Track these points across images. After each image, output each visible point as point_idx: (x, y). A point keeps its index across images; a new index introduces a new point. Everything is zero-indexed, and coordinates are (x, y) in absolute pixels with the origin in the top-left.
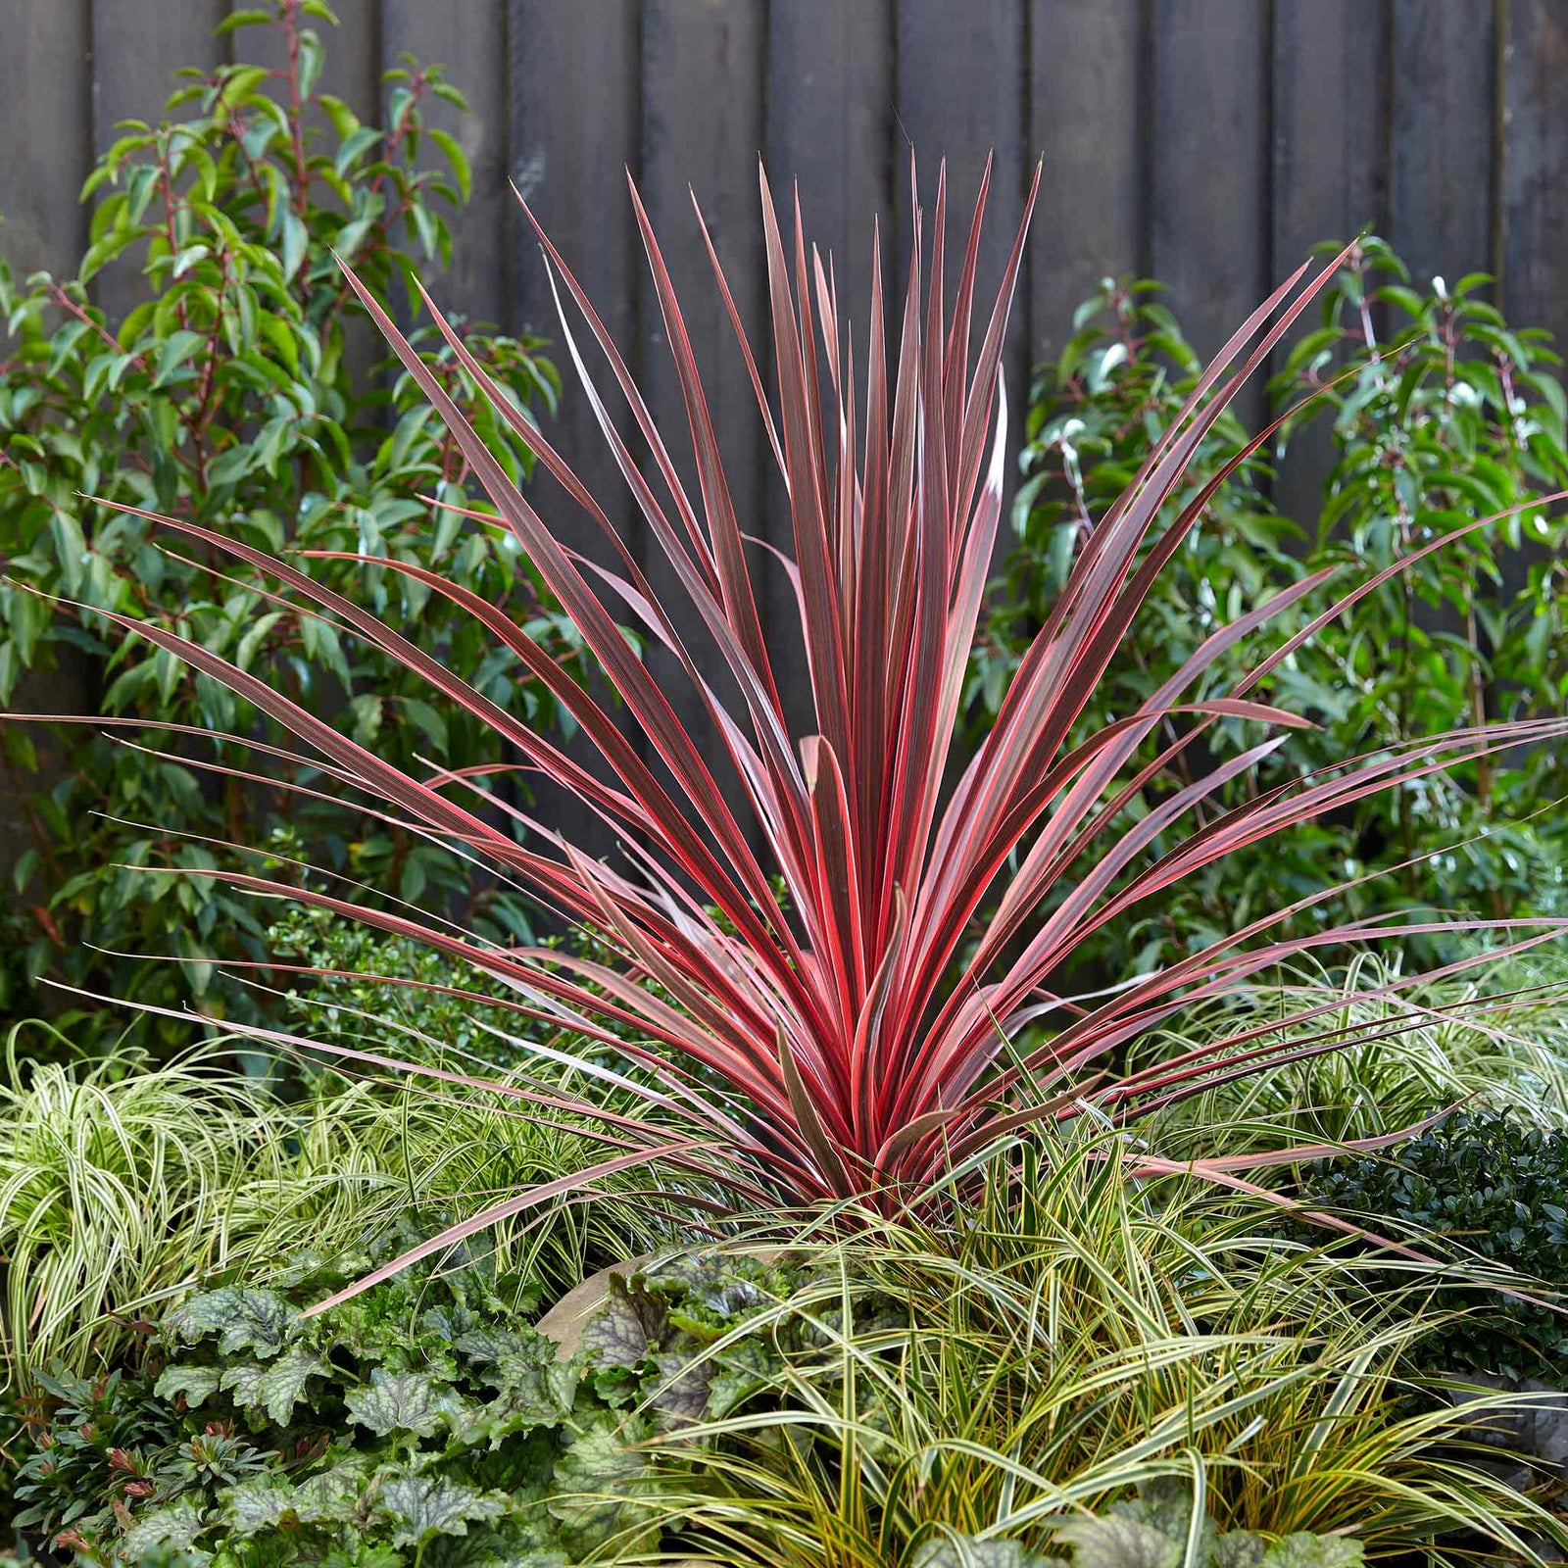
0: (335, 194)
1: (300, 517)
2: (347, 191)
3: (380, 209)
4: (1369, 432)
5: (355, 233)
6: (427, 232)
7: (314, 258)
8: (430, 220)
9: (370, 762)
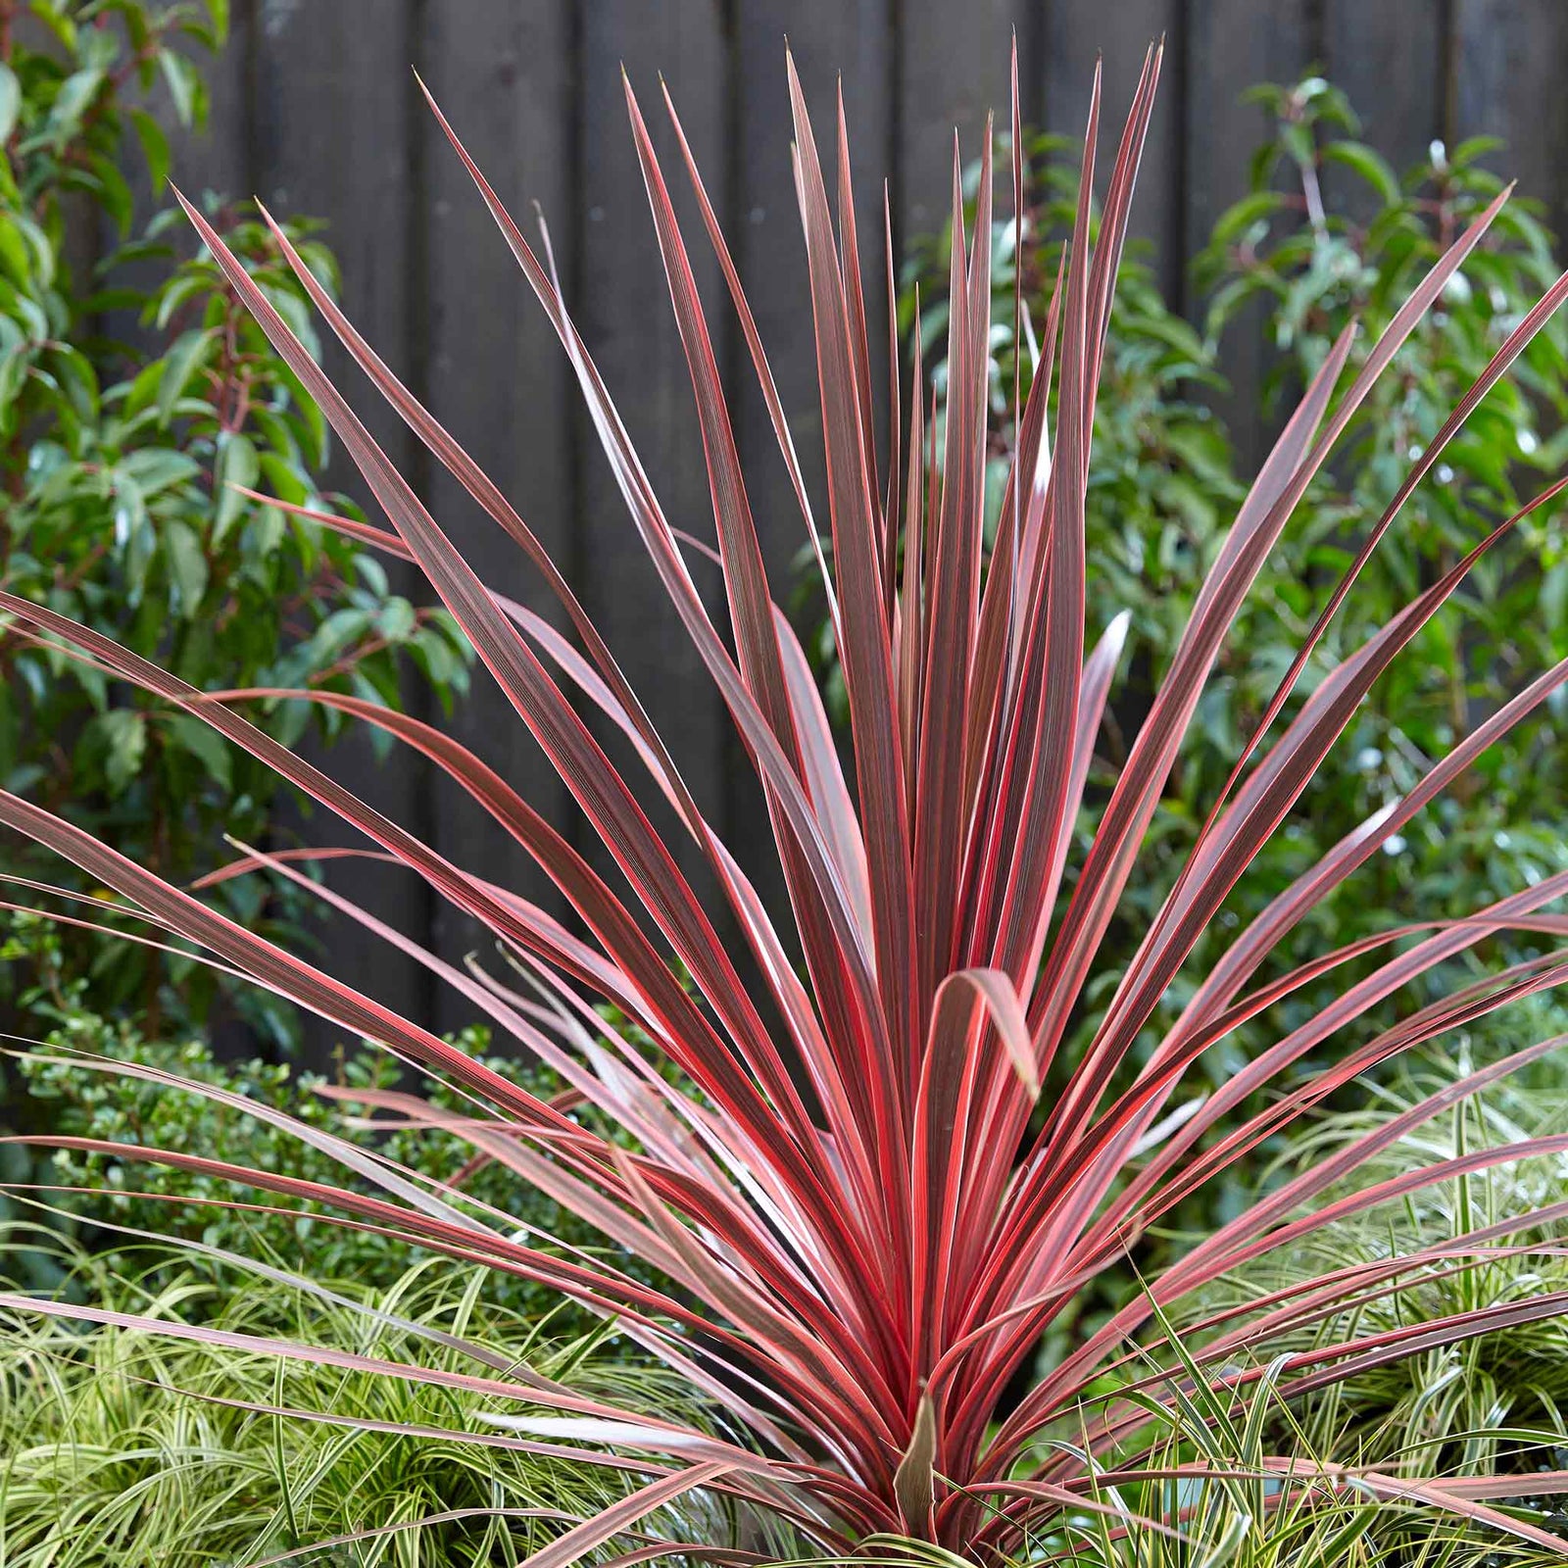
0: (53, 36)
1: (29, 478)
2: (69, 31)
3: (112, 53)
4: (1322, 321)
5: (82, 87)
6: (181, 86)
7: (31, 120)
8: (183, 72)
9: (229, 932)
